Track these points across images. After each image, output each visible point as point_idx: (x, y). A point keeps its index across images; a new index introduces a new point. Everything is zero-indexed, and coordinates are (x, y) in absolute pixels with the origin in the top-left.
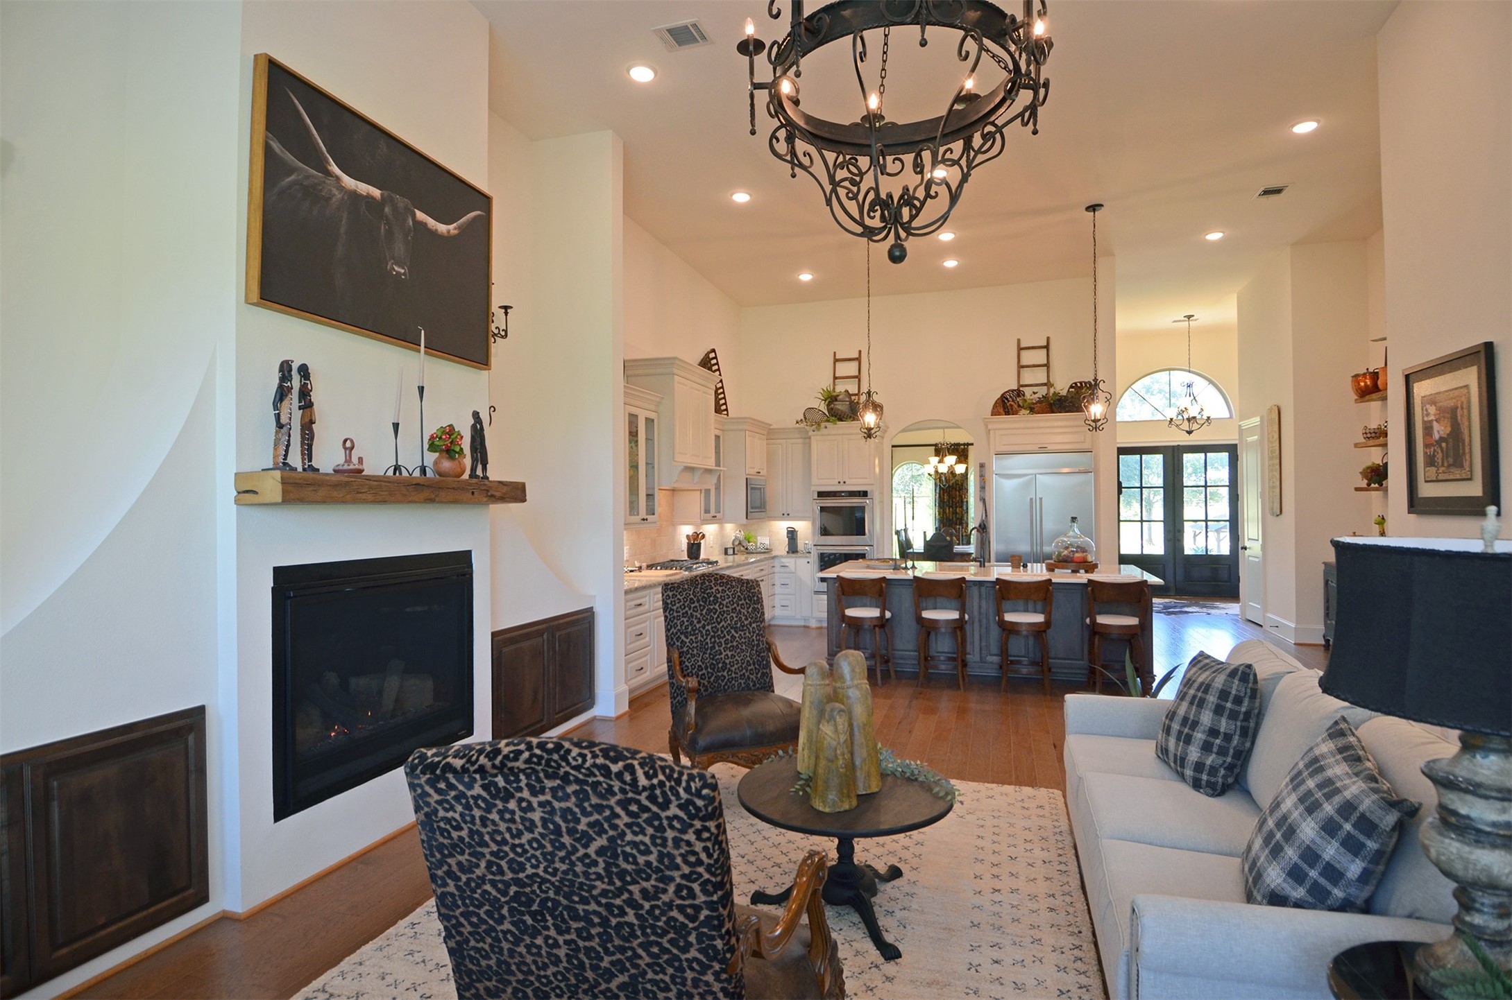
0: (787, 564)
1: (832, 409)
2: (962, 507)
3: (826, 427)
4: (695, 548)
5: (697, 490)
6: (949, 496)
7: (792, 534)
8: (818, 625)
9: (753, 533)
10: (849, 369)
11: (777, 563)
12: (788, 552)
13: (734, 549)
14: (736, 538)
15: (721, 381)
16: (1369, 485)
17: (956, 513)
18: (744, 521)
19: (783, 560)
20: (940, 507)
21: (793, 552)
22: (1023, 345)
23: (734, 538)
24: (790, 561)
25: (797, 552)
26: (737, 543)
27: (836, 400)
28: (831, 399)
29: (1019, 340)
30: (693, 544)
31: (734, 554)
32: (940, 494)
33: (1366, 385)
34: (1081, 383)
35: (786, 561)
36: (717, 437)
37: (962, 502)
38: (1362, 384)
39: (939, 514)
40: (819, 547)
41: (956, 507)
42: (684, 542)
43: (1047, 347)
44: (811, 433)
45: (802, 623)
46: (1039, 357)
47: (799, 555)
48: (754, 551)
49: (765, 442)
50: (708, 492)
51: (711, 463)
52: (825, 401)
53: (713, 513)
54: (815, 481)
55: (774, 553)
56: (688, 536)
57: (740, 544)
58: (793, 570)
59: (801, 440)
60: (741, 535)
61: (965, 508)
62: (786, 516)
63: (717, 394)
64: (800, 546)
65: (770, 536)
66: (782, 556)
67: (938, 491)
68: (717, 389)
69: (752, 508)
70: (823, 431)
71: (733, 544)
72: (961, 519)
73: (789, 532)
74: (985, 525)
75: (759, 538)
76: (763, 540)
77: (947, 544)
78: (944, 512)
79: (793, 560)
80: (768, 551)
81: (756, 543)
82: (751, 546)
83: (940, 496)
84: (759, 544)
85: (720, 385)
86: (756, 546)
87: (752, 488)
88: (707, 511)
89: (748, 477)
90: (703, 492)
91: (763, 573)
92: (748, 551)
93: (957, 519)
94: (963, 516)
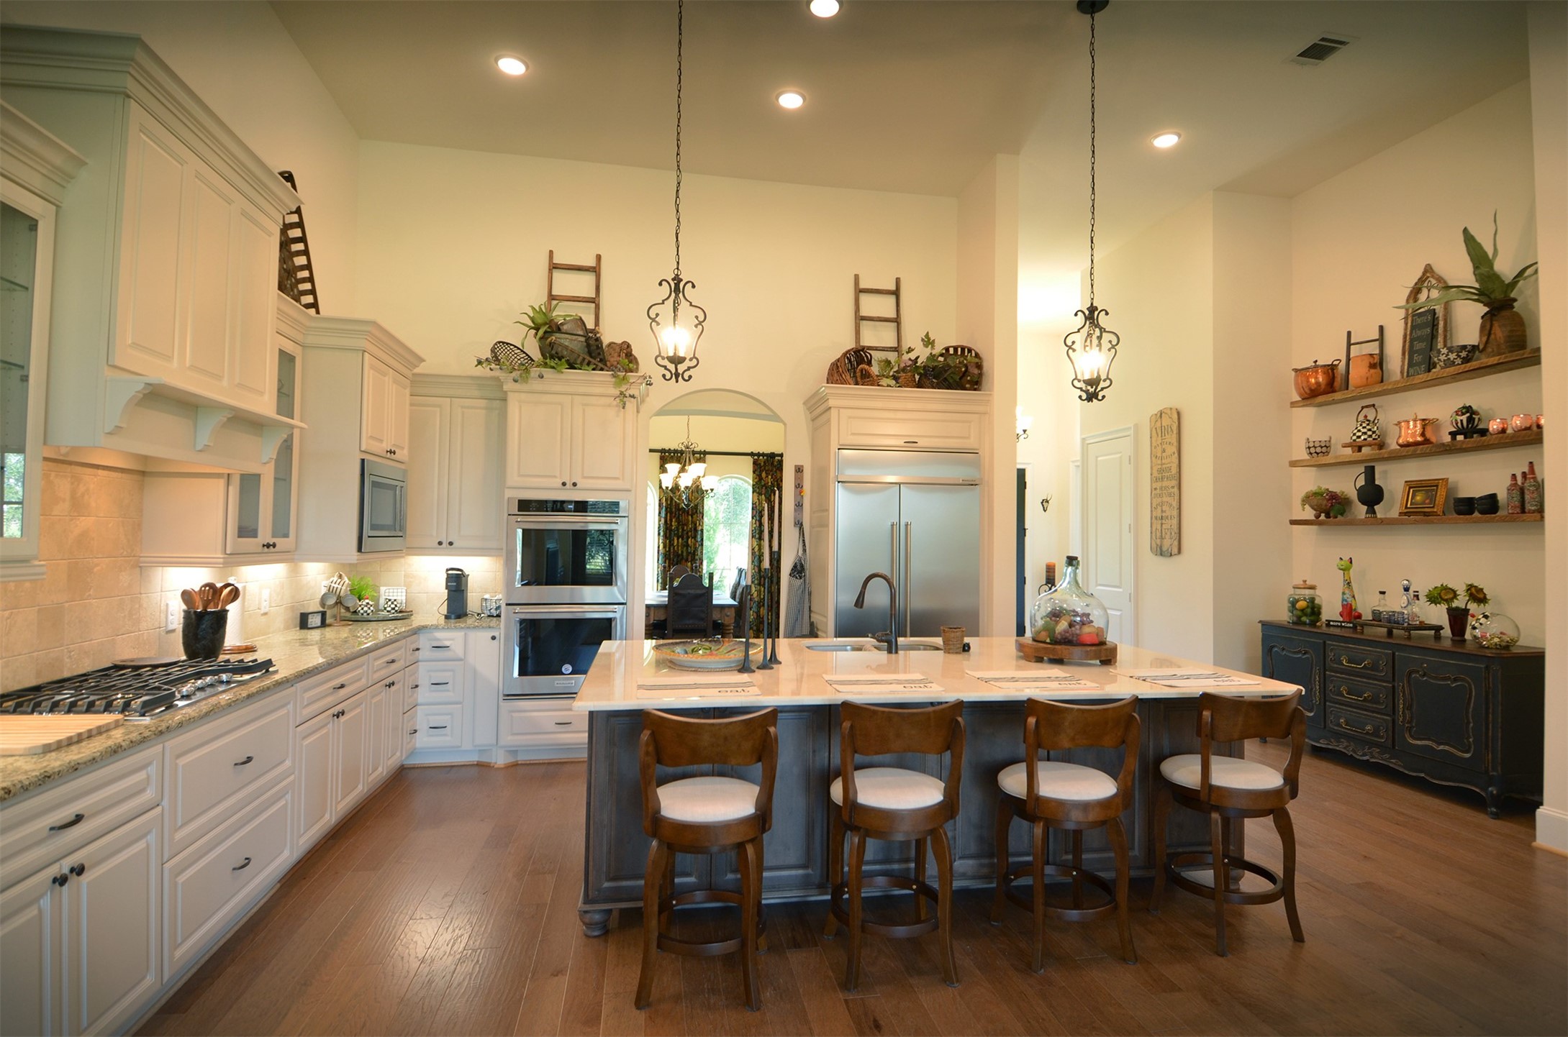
0: (447, 643)
1: (551, 345)
2: (695, 537)
3: (541, 377)
4: (205, 624)
5: (218, 476)
6: (678, 521)
7: (457, 583)
8: (511, 760)
9: (369, 580)
10: (581, 285)
11: (423, 641)
12: (447, 617)
13: (323, 614)
14: (331, 591)
15: (298, 211)
16: (1318, 517)
17: (687, 546)
18: (354, 556)
19: (439, 635)
20: (665, 536)
21: (459, 617)
22: (863, 285)
23: (324, 591)
24: (454, 637)
25: (466, 615)
26: (331, 601)
27: (559, 330)
28: (547, 329)
29: (857, 278)
30: (201, 616)
31: (324, 624)
32: (666, 518)
33: (1318, 383)
34: (956, 349)
35: (444, 637)
36: (286, 360)
37: (696, 530)
38: (1313, 381)
39: (665, 547)
40: (518, 609)
41: (688, 538)
42: (176, 613)
43: (896, 293)
44: (509, 386)
45: (474, 758)
46: (883, 307)
47: (470, 621)
48: (370, 617)
49: (407, 392)
50: (249, 483)
51: (265, 405)
52: (537, 329)
53: (265, 535)
54: (513, 478)
55: (417, 621)
56: (187, 596)
57: (339, 602)
58: (460, 653)
59: (483, 403)
60: (343, 586)
61: (699, 540)
62: (444, 545)
63: (285, 244)
64: (473, 602)
65: (408, 585)
66: (436, 627)
67: (663, 515)
68: (286, 227)
69: (373, 527)
70: (536, 385)
71: (323, 603)
72: (694, 554)
73: (450, 578)
74: (802, 566)
75: (383, 589)
76: (392, 592)
77: (704, 591)
78: (671, 544)
79: (459, 635)
80: (402, 615)
81: (377, 600)
82: (364, 607)
83: (666, 521)
84: (382, 601)
85: (295, 218)
86: (377, 605)
87: (375, 484)
88: (246, 531)
89: (366, 457)
90: (236, 481)
91: (394, 667)
92: (355, 618)
93: (688, 553)
94: (696, 549)
